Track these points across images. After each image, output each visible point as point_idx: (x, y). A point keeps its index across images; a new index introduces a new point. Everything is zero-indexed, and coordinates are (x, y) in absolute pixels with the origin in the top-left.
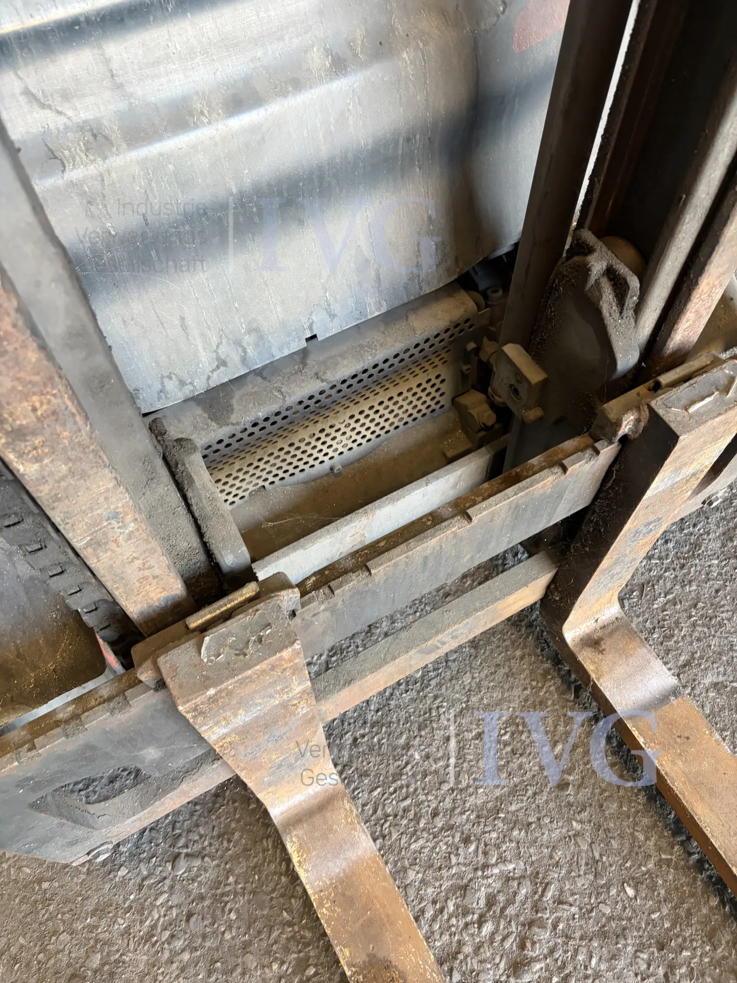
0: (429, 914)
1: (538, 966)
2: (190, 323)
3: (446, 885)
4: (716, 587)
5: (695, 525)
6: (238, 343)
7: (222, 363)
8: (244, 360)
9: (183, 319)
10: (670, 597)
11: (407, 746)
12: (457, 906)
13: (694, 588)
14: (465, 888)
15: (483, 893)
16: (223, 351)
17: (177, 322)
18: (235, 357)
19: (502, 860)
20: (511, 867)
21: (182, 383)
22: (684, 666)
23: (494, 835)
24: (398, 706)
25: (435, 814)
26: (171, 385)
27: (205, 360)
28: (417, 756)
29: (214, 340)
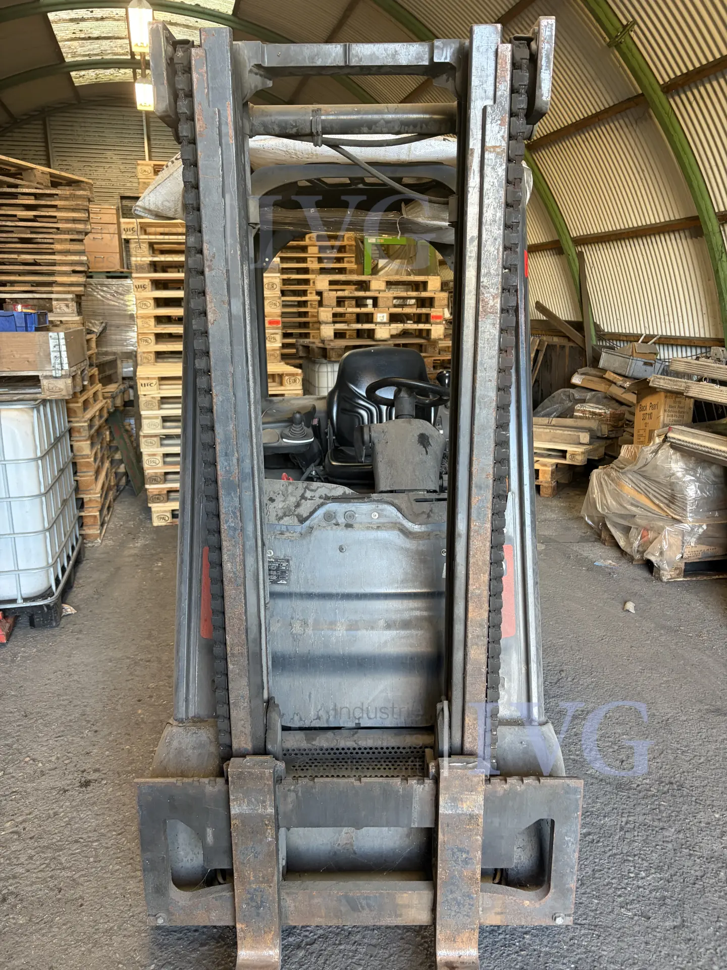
2: (312, 696)
6: (328, 713)
7: (319, 718)
8: (327, 721)
9: (310, 693)
16: (321, 713)
17: (308, 694)
18: (325, 717)
21: (301, 719)
26: (296, 718)
27: (312, 714)
29: (319, 707)
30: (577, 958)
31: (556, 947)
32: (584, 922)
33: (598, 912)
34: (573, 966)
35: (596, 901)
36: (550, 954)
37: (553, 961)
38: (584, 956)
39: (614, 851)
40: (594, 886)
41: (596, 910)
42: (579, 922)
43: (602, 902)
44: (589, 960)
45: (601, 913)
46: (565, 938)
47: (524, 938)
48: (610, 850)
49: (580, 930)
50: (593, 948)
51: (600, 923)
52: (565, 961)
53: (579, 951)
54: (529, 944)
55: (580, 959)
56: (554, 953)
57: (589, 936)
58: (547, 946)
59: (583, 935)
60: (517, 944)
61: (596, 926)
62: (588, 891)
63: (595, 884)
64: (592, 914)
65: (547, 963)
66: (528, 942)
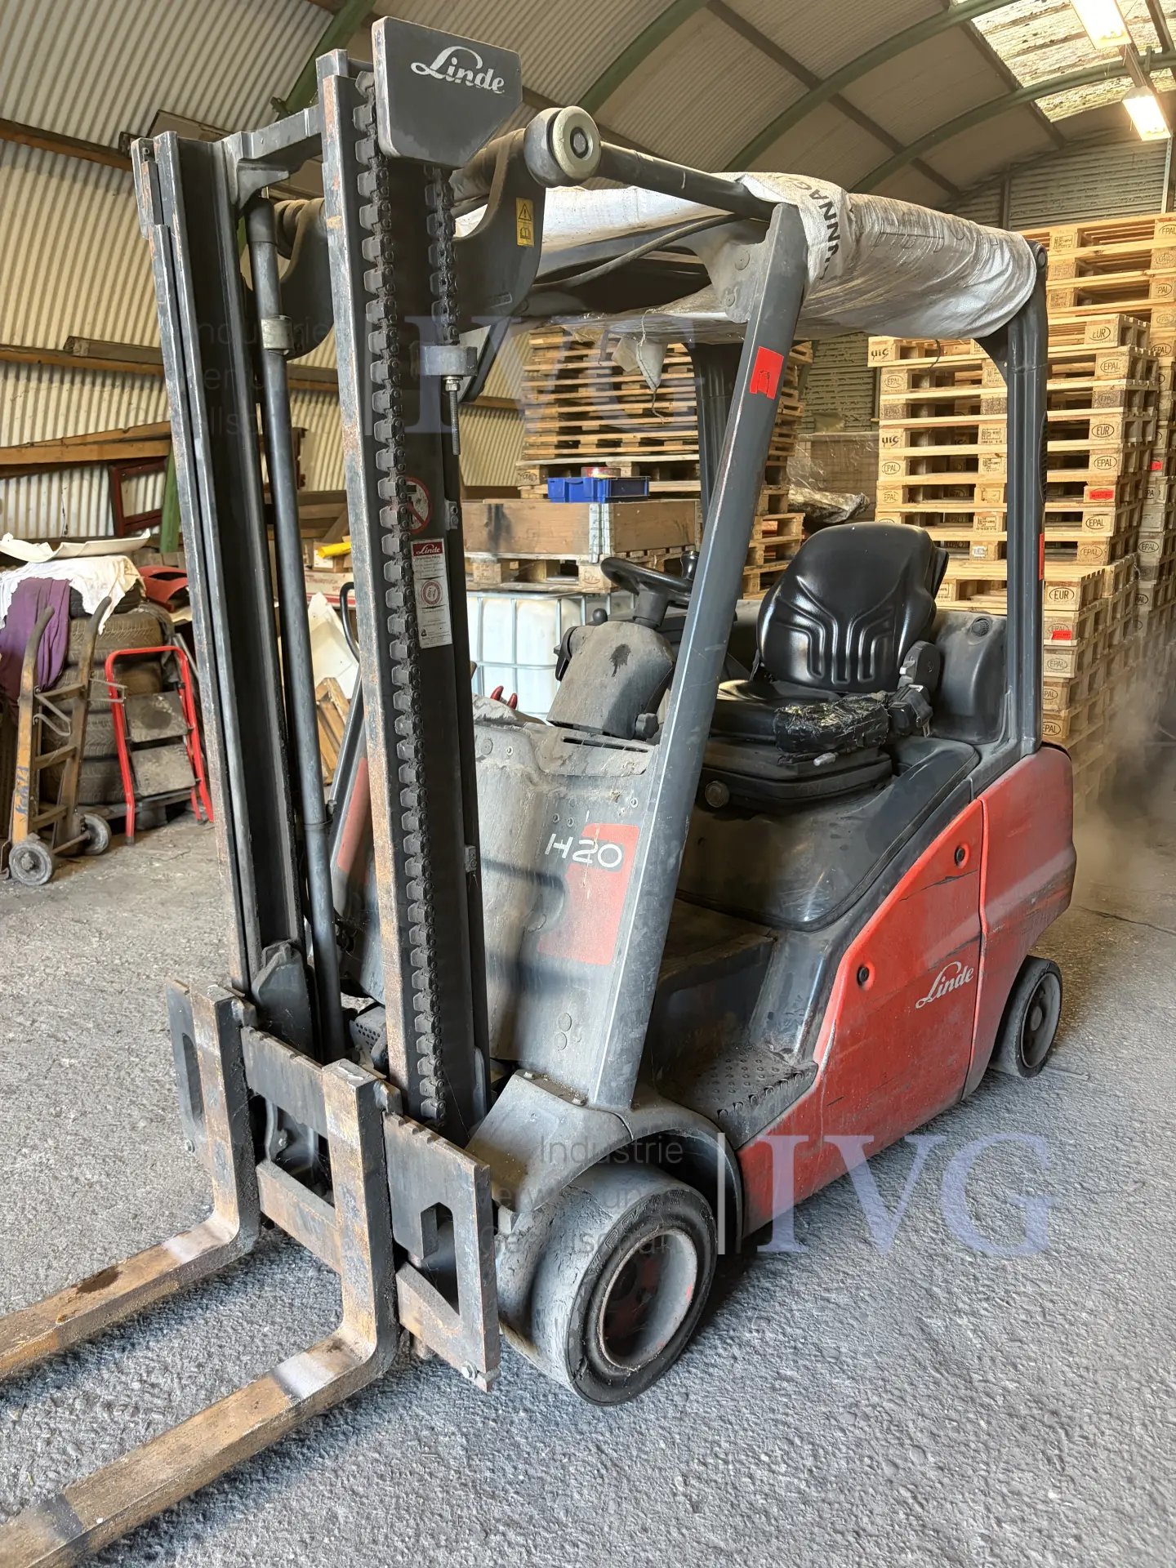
0: (150, 1354)
1: (106, 1415)
3: (169, 1360)
4: (444, 1514)
5: (517, 1493)
10: (427, 1477)
11: (273, 1323)
12: (154, 1368)
13: (440, 1495)
14: (166, 1369)
15: (161, 1381)
19: (183, 1388)
20: (178, 1393)
22: (353, 1491)
23: (202, 1380)
24: (305, 1313)
25: (220, 1347)
28: (266, 1329)
30: (539, 1475)
31: (534, 1447)
32: (609, 1451)
35: (663, 1445)
36: (519, 1447)
37: (509, 1455)
38: (550, 1479)
39: (790, 1419)
40: (689, 1431)
41: (646, 1453)
42: (604, 1447)
43: (669, 1452)
45: (646, 1460)
46: (558, 1448)
48: (787, 1415)
49: (590, 1455)
50: (573, 1481)
51: (626, 1468)
52: (520, 1466)
53: (552, 1471)
54: (512, 1423)
55: (540, 1478)
56: (522, 1450)
57: (589, 1468)
58: (526, 1438)
59: (584, 1461)
60: (500, 1411)
61: (615, 1465)
62: (677, 1430)
63: (694, 1429)
64: (635, 1453)
65: (498, 1451)
66: (516, 1419)
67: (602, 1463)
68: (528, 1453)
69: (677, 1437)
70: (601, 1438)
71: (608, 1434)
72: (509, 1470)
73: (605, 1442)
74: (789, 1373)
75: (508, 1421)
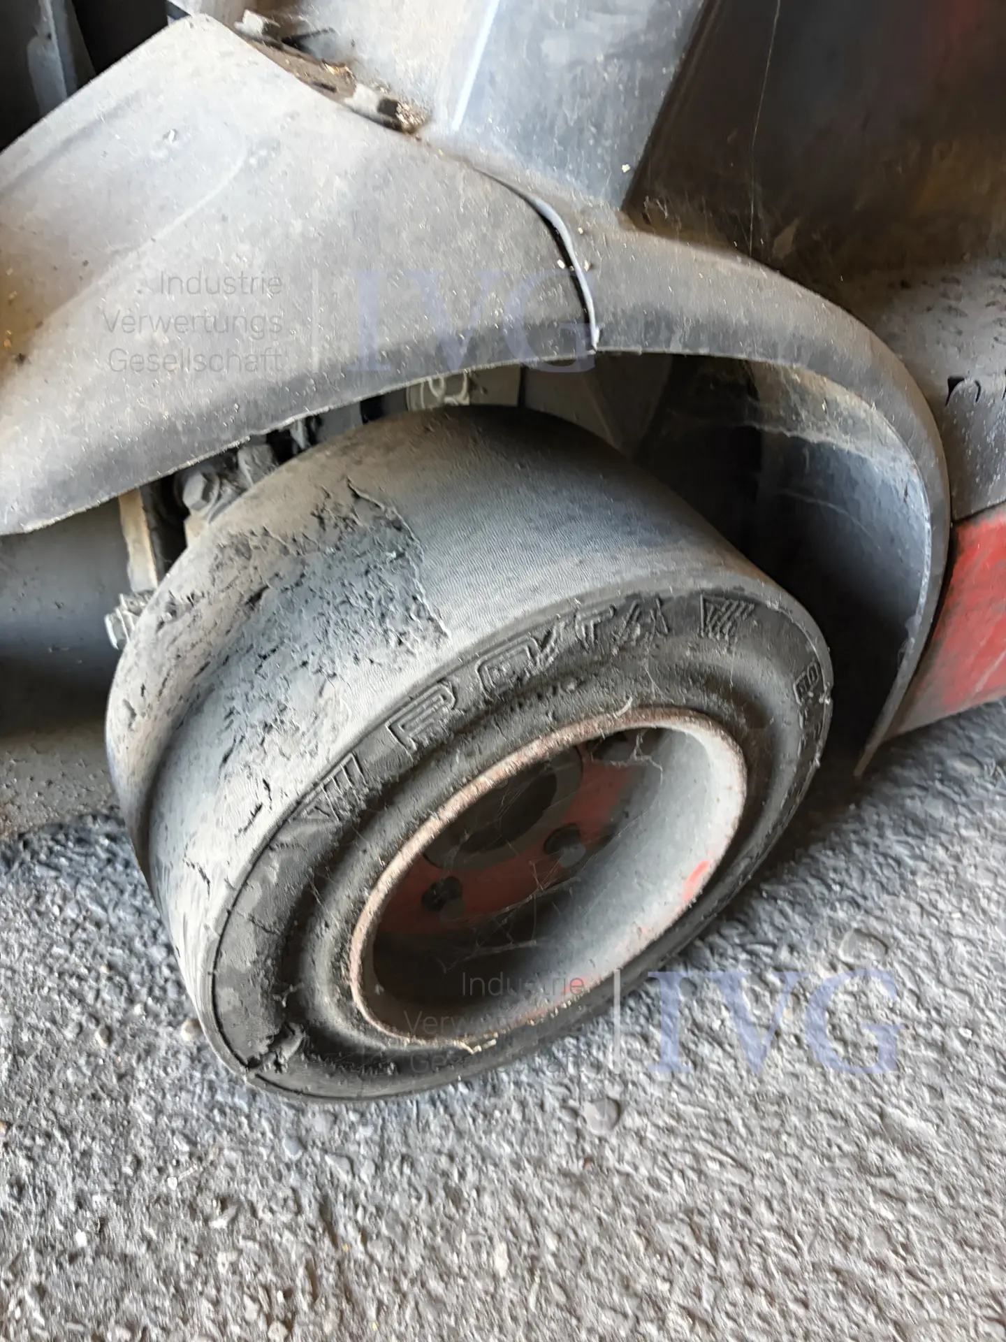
30: (131, 1248)
31: (162, 1150)
32: (349, 1232)
33: (435, 1285)
34: (81, 1239)
35: (501, 1264)
36: (125, 1135)
37: (86, 1154)
38: (150, 1273)
39: (888, 1287)
40: (588, 1232)
41: (445, 1274)
42: (342, 1211)
43: (509, 1292)
44: (130, 1304)
45: (435, 1301)
46: (222, 1172)
47: (175, 1025)
48: (882, 1265)
49: (291, 1228)
50: (205, 1307)
51: (372, 1312)
52: (98, 1200)
53: (171, 1247)
54: (150, 1050)
55: (127, 1260)
56: (128, 1148)
57: (268, 1276)
58: (159, 1111)
59: (268, 1245)
60: (138, 1010)
61: (346, 1292)
62: (554, 1216)
63: (605, 1230)
64: (414, 1262)
65: (66, 1132)
66: (163, 1043)
67: (313, 1277)
68: (138, 1163)
69: (551, 1243)
70: (344, 1177)
71: (366, 1172)
72: (65, 1202)
73: (351, 1196)
74: (912, 1123)
75: (141, 1043)
